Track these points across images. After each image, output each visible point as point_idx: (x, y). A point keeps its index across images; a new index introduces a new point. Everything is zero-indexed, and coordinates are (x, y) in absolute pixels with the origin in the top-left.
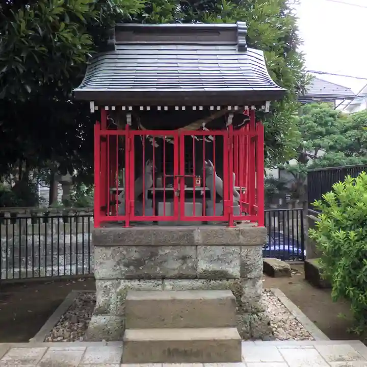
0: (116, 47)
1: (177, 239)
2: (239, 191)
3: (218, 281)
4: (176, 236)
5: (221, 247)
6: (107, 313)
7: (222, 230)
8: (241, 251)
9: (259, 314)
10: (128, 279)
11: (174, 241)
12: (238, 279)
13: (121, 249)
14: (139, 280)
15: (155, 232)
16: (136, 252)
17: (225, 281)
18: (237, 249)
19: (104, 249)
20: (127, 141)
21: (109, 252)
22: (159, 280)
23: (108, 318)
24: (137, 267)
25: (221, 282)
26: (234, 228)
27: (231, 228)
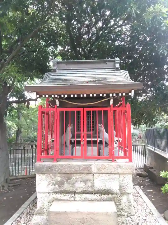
0: (57, 71)
1: (82, 170)
2: (117, 141)
3: (106, 195)
4: (81, 168)
5: (108, 175)
6: (42, 214)
7: (108, 165)
8: (119, 177)
9: (131, 217)
10: (55, 193)
11: (81, 171)
12: (118, 194)
13: (51, 175)
14: (61, 194)
15: (69, 166)
16: (59, 177)
17: (110, 196)
18: (117, 176)
19: (41, 175)
20: (56, 114)
21: (44, 177)
22: (72, 194)
23: (42, 217)
24: (60, 186)
25: (108, 196)
26: (115, 164)
27: (113, 164)
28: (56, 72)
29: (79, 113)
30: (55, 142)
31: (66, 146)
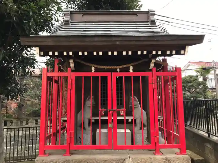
0: (71, 23)
7: (151, 158)
26: (162, 157)
27: (158, 157)
28: (69, 24)
29: (105, 79)
30: (68, 121)
31: (84, 129)
